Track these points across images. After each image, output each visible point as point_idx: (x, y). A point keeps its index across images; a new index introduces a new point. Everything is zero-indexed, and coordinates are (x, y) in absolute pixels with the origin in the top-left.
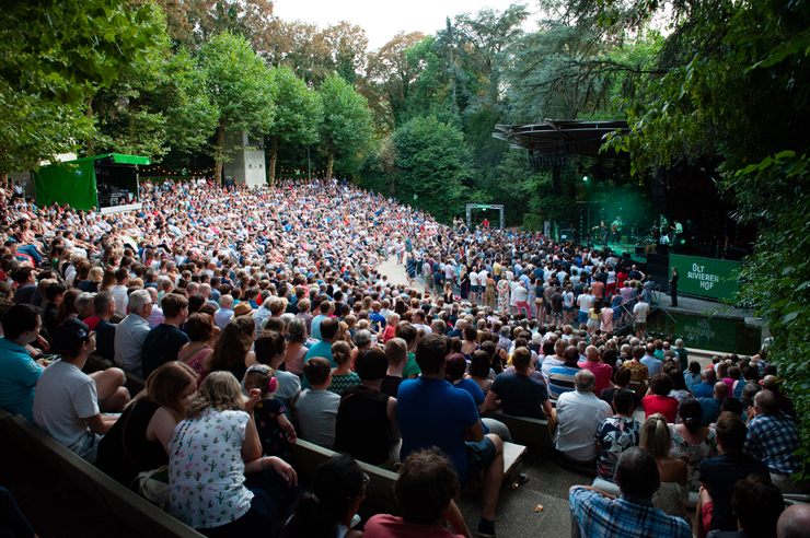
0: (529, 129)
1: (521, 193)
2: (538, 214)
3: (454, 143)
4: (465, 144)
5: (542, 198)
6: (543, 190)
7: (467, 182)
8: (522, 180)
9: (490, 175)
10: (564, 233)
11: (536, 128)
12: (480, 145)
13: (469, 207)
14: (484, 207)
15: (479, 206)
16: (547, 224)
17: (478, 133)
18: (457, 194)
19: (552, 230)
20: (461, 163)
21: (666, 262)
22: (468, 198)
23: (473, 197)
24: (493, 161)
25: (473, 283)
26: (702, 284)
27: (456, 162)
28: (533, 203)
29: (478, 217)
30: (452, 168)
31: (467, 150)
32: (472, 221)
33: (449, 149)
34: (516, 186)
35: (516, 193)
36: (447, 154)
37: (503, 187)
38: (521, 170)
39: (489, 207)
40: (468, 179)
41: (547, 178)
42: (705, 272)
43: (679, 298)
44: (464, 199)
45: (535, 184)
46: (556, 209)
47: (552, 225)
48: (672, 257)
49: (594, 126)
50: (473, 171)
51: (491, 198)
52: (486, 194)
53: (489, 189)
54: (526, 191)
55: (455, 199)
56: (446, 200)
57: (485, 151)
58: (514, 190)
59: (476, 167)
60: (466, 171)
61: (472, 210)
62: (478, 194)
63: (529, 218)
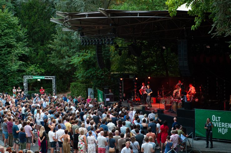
0: (84, 16)
1: (68, 66)
2: (82, 83)
3: (11, 26)
4: (19, 27)
5: (86, 70)
6: (87, 64)
7: (22, 58)
8: (69, 57)
9: (41, 52)
10: (108, 97)
11: (89, 15)
12: (32, 28)
13: (26, 78)
14: (39, 78)
15: (35, 77)
16: (90, 90)
17: (30, 18)
18: (15, 67)
19: (96, 95)
20: (17, 42)
21: (193, 115)
22: (24, 71)
23: (28, 70)
24: (42, 41)
25: (51, 140)
26: (219, 130)
27: (13, 42)
28: (80, 74)
29: (34, 87)
30: (10, 46)
31: (21, 32)
32: (29, 90)
33: (6, 31)
34: (65, 61)
35: (64, 67)
36: (5, 35)
37: (52, 62)
38: (68, 48)
39: (43, 77)
40: (23, 55)
41: (90, 54)
42: (221, 121)
43: (214, 143)
44: (21, 72)
45: (80, 59)
46: (97, 78)
47: (95, 91)
48: (197, 111)
49: (136, 14)
50: (27, 49)
51: (43, 71)
52: (39, 68)
53: (41, 64)
54: (73, 64)
55: (13, 72)
56: (5, 73)
57: (36, 33)
58: (62, 64)
59: (28, 46)
60: (21, 49)
61: (28, 80)
62: (32, 68)
63: (75, 86)
